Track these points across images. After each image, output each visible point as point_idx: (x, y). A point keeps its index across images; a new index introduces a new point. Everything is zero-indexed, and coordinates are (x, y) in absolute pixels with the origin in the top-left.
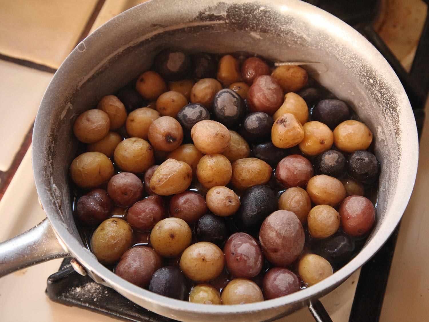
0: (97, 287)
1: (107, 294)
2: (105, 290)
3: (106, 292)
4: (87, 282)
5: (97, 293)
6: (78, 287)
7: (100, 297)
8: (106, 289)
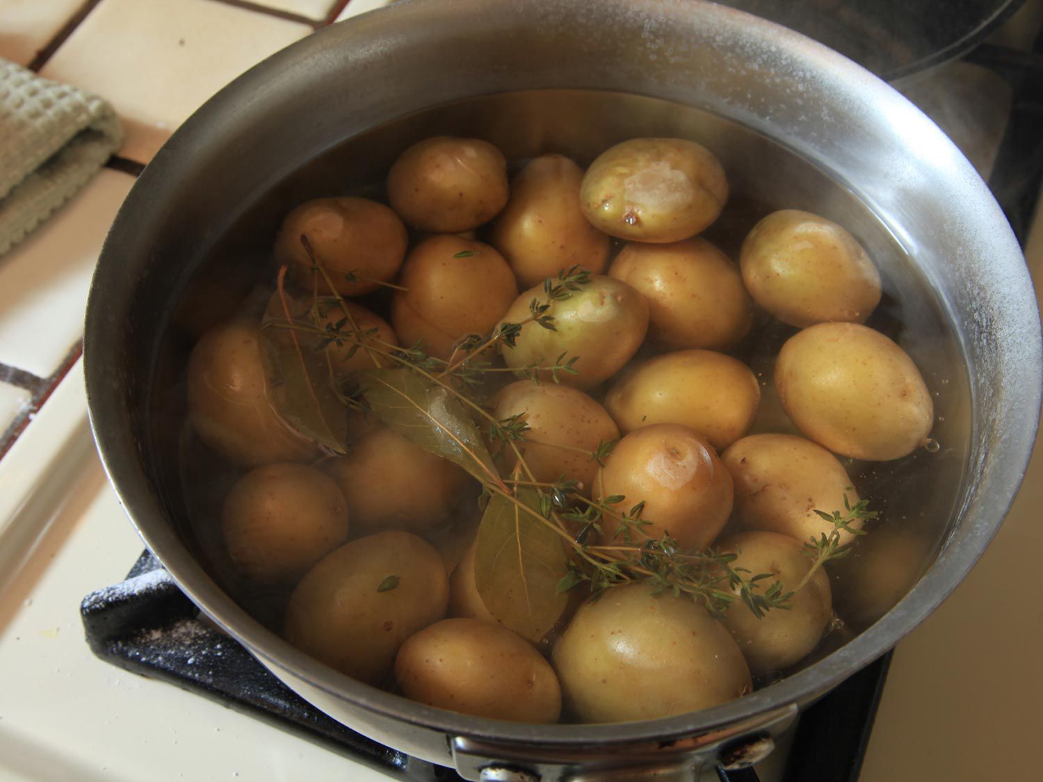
0: (200, 634)
1: (220, 650)
2: (217, 641)
3: (219, 646)
4: (178, 620)
5: (197, 647)
6: (156, 629)
7: (204, 656)
8: (220, 640)
